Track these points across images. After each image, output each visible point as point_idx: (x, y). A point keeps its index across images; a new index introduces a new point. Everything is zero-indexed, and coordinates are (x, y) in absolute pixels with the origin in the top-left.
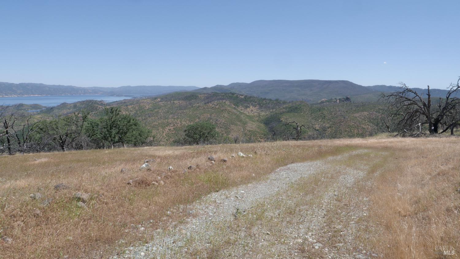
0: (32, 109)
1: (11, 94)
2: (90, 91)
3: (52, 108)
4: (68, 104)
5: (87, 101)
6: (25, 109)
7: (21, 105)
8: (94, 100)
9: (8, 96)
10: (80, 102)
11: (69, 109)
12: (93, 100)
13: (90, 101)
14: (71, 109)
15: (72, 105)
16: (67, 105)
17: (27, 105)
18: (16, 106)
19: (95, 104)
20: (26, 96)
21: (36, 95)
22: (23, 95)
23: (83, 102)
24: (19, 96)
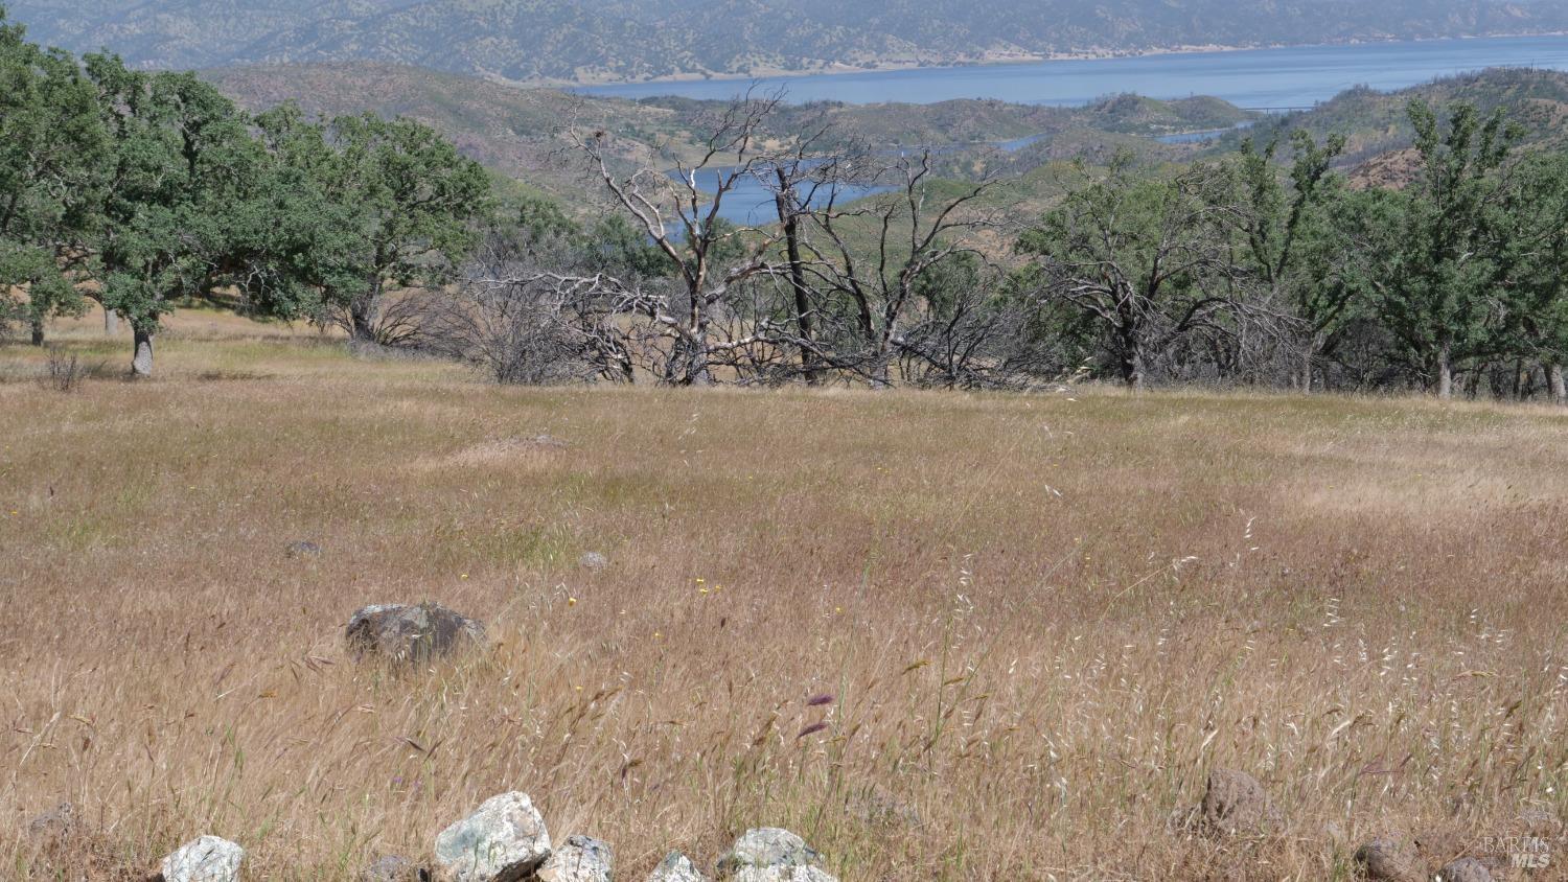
0: (1178, 126)
1: (1085, 45)
2: (1517, 13)
3: (1284, 122)
4: (1373, 94)
5: (1492, 76)
6: (1146, 127)
7: (1129, 103)
8: (1535, 68)
9: (1070, 53)
10: (1446, 82)
11: (1377, 126)
12: (1528, 71)
13: (1512, 77)
14: (1392, 128)
15: (1400, 104)
16: (1373, 104)
17: (1156, 104)
18: (1105, 111)
19: (1539, 92)
20: (1157, 51)
21: (1211, 47)
22: (1143, 46)
23: (1469, 80)
24: (1123, 52)
